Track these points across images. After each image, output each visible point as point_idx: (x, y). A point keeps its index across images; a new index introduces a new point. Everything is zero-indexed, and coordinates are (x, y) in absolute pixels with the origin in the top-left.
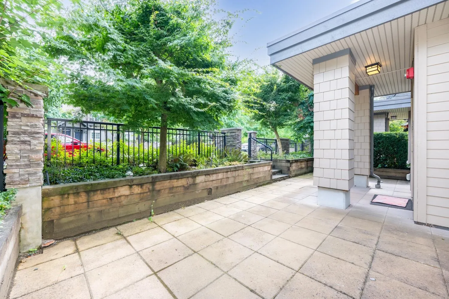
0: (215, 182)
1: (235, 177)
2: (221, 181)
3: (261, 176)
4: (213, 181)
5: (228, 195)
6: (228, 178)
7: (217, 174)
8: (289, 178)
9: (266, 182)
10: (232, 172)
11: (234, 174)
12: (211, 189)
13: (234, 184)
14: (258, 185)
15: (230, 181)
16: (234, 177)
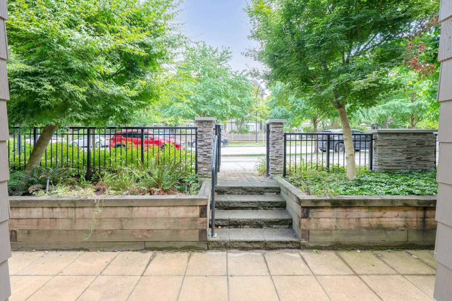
0: (24, 222)
1: (73, 220)
2: (38, 222)
3: (160, 226)
4: (20, 221)
5: (56, 250)
6: (56, 219)
7: (29, 210)
8: (299, 248)
9: (183, 245)
10: (63, 210)
11: (71, 213)
12: (15, 232)
13: (71, 232)
14: (148, 245)
15: (62, 225)
16: (71, 219)
